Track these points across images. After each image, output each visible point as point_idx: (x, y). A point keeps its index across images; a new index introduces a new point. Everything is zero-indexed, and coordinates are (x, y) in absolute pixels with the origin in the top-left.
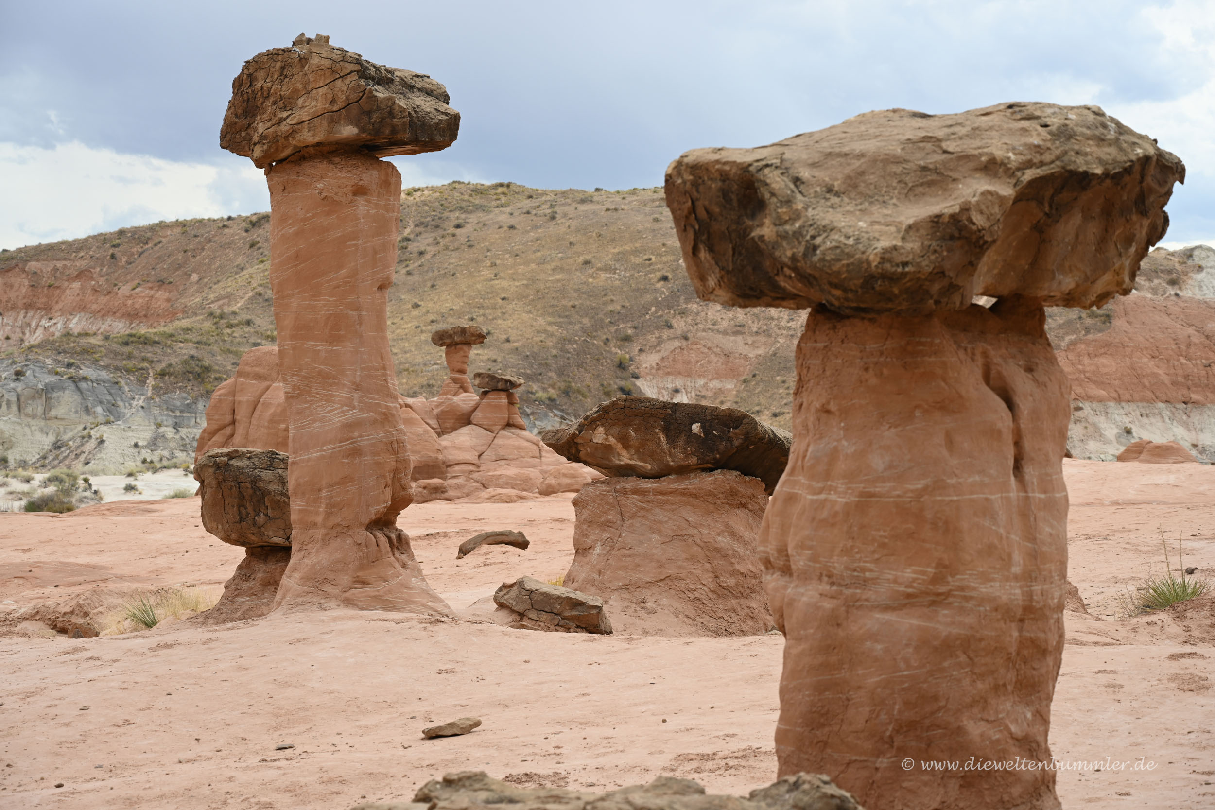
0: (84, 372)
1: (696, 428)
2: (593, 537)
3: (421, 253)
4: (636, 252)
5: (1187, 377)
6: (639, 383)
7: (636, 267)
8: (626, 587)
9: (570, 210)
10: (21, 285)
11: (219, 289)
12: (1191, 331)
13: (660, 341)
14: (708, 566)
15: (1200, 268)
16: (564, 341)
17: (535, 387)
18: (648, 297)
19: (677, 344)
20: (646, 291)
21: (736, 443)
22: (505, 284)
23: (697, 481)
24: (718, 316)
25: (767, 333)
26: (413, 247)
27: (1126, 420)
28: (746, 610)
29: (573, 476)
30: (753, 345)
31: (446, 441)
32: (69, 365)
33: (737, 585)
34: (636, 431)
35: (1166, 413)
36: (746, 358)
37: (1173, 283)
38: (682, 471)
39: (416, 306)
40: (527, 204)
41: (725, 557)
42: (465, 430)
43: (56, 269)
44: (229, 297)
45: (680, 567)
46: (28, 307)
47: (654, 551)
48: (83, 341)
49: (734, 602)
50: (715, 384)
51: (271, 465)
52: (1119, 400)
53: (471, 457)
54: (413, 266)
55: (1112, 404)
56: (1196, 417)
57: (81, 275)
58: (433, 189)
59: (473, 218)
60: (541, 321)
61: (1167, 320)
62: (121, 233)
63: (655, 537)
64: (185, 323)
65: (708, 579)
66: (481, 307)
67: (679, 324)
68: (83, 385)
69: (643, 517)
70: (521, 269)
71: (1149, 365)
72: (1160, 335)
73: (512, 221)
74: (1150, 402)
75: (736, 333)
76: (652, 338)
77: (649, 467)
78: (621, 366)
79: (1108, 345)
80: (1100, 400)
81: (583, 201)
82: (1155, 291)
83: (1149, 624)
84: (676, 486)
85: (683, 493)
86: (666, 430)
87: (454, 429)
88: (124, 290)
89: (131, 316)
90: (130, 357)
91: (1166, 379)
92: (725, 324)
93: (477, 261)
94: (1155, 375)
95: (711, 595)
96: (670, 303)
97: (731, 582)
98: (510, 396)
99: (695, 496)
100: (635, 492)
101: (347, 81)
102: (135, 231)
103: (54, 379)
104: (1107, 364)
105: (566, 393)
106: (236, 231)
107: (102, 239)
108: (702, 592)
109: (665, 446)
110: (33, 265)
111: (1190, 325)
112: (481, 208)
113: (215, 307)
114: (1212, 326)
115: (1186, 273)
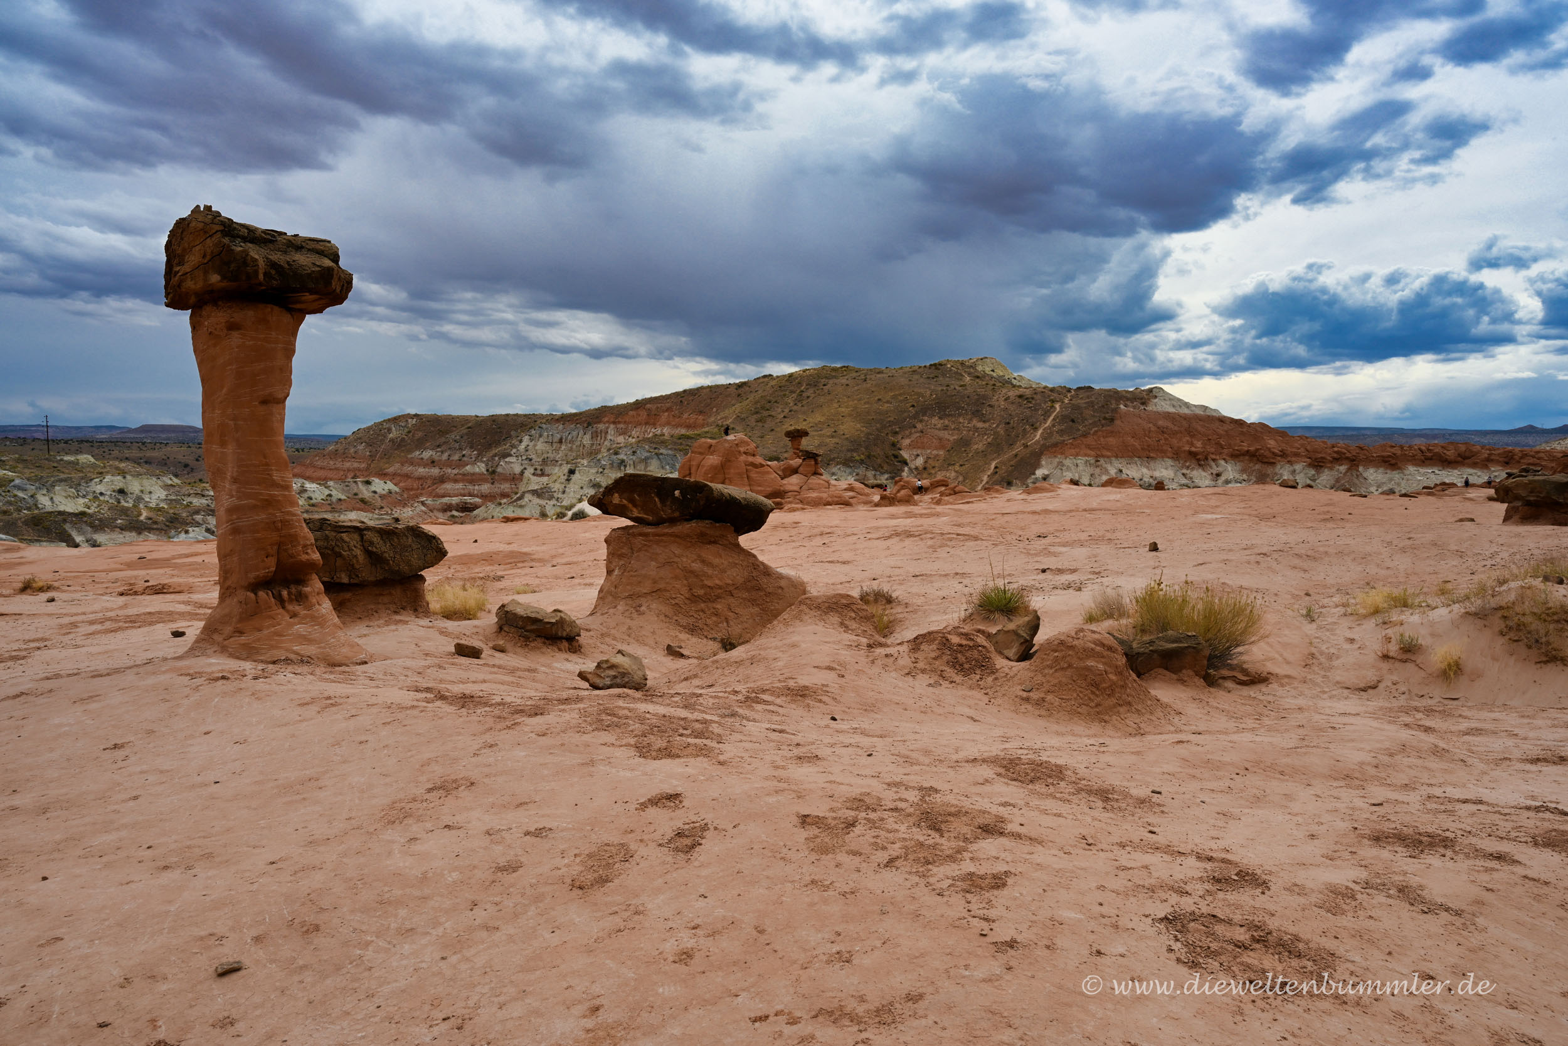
0: (662, 451)
1: (677, 493)
2: (614, 564)
3: (808, 397)
4: (900, 395)
5: (1148, 446)
6: (901, 452)
7: (901, 401)
8: (630, 597)
9: (873, 377)
10: (643, 414)
11: (722, 415)
12: (1151, 425)
13: (911, 433)
14: (685, 582)
15: (1156, 397)
16: (869, 434)
17: (855, 455)
18: (906, 414)
19: (918, 435)
20: (905, 412)
21: (702, 503)
22: (843, 410)
23: (680, 527)
24: (936, 422)
25: (958, 429)
26: (805, 395)
27: (1120, 466)
29: (840, 497)
30: (952, 435)
31: (785, 481)
32: (655, 448)
34: (639, 496)
35: (1139, 463)
36: (949, 440)
37: (1143, 404)
38: (672, 521)
39: (805, 420)
40: (854, 374)
42: (795, 476)
43: (657, 408)
44: (726, 418)
45: (667, 583)
46: (646, 424)
47: (651, 573)
48: (662, 438)
50: (935, 452)
52: (1117, 457)
53: (796, 488)
54: (804, 402)
55: (1113, 459)
56: (1152, 464)
57: (668, 410)
58: (814, 369)
59: (831, 382)
60: (859, 426)
61: (1140, 421)
62: (685, 391)
63: (653, 563)
64: (706, 429)
66: (833, 420)
67: (919, 426)
68: (661, 457)
69: (646, 551)
70: (851, 403)
71: (1131, 441)
72: (1136, 427)
73: (848, 382)
74: (1131, 457)
75: (944, 430)
76: (907, 432)
77: (651, 518)
78: (894, 445)
79: (1112, 432)
80: (1108, 457)
81: (879, 373)
82: (1134, 407)
84: (666, 531)
85: (671, 535)
86: (658, 495)
87: (790, 475)
88: (685, 416)
89: (688, 427)
90: (681, 444)
91: (1139, 447)
92: (939, 426)
93: (832, 400)
94: (1133, 445)
96: (915, 417)
98: (816, 461)
100: (641, 534)
101: (213, 239)
102: (690, 390)
103: (648, 454)
104: (1112, 441)
106: (732, 389)
107: (677, 394)
108: (680, 600)
109: (659, 505)
110: (648, 406)
111: (1150, 423)
112: (835, 377)
113: (720, 422)
114: (1160, 423)
115: (1149, 399)
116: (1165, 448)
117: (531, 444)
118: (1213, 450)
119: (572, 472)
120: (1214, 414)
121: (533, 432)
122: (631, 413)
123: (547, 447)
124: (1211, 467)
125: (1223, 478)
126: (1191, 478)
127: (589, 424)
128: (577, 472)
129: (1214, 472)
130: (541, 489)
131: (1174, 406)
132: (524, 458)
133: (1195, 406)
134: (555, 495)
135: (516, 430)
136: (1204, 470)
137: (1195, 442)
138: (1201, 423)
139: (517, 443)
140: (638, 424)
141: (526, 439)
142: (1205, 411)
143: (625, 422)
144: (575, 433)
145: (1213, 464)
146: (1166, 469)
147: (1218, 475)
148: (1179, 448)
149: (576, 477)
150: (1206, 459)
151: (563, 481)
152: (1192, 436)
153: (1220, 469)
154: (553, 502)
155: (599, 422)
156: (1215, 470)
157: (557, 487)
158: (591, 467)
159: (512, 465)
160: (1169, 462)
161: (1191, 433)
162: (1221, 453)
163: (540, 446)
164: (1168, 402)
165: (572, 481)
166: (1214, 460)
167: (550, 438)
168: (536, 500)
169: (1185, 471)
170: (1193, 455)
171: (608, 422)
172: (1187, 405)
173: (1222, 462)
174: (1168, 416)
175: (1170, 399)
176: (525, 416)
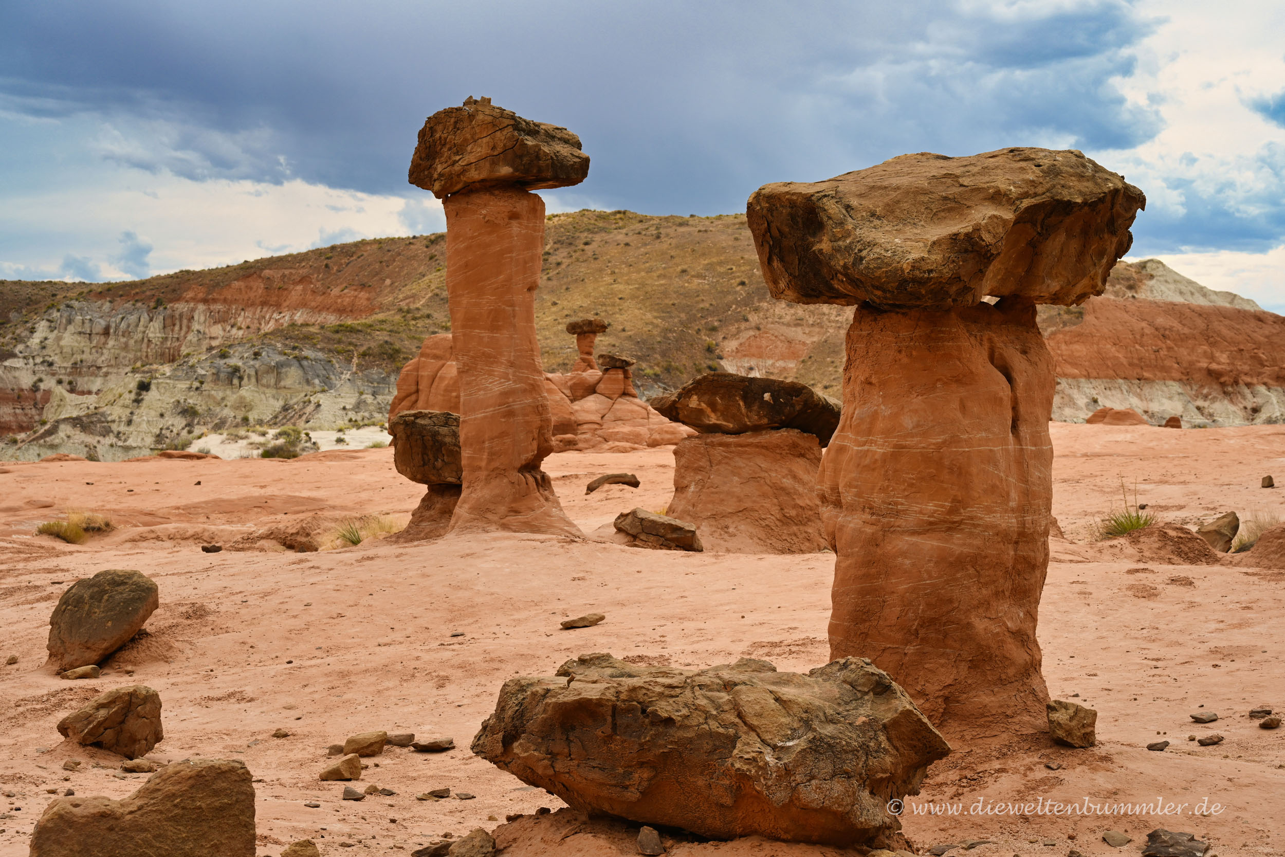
0: (306, 353)
1: (767, 396)
2: (688, 479)
3: (559, 264)
4: (721, 263)
5: (1140, 359)
6: (723, 363)
7: (721, 275)
8: (713, 517)
9: (671, 231)
10: (258, 287)
11: (406, 291)
12: (1144, 324)
13: (739, 331)
14: (775, 501)
15: (1152, 277)
16: (667, 330)
17: (644, 365)
18: (730, 298)
19: (752, 333)
20: (728, 293)
21: (798, 408)
22: (621, 287)
23: (767, 436)
24: (783, 313)
25: (820, 325)
26: (553, 259)
27: (1094, 392)
28: (804, 535)
29: (673, 433)
30: (810, 334)
31: (577, 406)
32: (294, 348)
33: (797, 515)
34: (721, 399)
35: (1124, 387)
36: (804, 344)
37: (1131, 288)
38: (757, 429)
39: (555, 304)
40: (639, 226)
41: (788, 494)
42: (591, 398)
43: (284, 276)
44: (413, 297)
45: (754, 502)
46: (264, 304)
47: (735, 490)
49: (795, 528)
50: (780, 364)
51: (446, 423)
52: (1088, 377)
53: (596, 418)
54: (552, 273)
55: (1083, 380)
56: (1147, 390)
57: (303, 280)
58: (567, 215)
59: (597, 238)
60: (649, 316)
61: (1126, 317)
62: (333, 248)
63: (736, 479)
64: (381, 316)
65: (775, 510)
66: (604, 305)
67: (754, 318)
68: (305, 363)
69: (726, 463)
70: (634, 276)
71: (1112, 350)
72: (1120, 328)
73: (627, 240)
74: (1112, 378)
75: (797, 325)
76: (733, 329)
77: (731, 426)
78: (709, 350)
79: (1080, 335)
80: (1074, 377)
81: (681, 225)
82: (1116, 294)
83: (1111, 546)
84: (751, 440)
85: (757, 446)
86: (745, 398)
87: (583, 397)
88: (335, 291)
89: (341, 311)
90: (339, 342)
91: (1125, 361)
92: (788, 318)
93: (601, 270)
94: (1117, 358)
95: (778, 523)
96: (746, 302)
97: (793, 513)
98: (626, 373)
99: (766, 448)
100: (721, 444)
101: (505, 132)
102: (344, 246)
103: (283, 358)
104: (1080, 349)
105: (668, 370)
106: (419, 247)
107: (318, 253)
108: (771, 521)
109: (743, 410)
110: (267, 273)
111: (1144, 320)
112: (603, 230)
113: (403, 304)
114: (1160, 321)
115: (1141, 281)
116: (1168, 363)
117: (52, 336)
118: (1246, 368)
119: (144, 387)
120: (1248, 308)
121: (55, 314)
122: (236, 284)
123: (83, 342)
124: (1244, 397)
125: (1263, 415)
126: (1211, 415)
127: (159, 303)
128: (153, 387)
129: (1249, 406)
130: (88, 416)
131: (1181, 293)
132: (39, 360)
133: (1216, 293)
134: (114, 427)
135: (19, 311)
136: (1231, 401)
137: (1217, 354)
138: (1227, 322)
139: (25, 333)
140: (249, 304)
141: (42, 328)
142: (1232, 302)
143: (225, 301)
144: (132, 318)
145: (1247, 391)
146: (1170, 398)
147: (1255, 410)
148: (1191, 363)
149: (151, 396)
150: (1236, 383)
151: (128, 402)
152: (1213, 345)
153: (1259, 400)
154: (111, 439)
155: (178, 299)
156: (1250, 402)
157: (116, 412)
158: (178, 379)
159: (17, 374)
160: (1175, 387)
161: (1210, 338)
162: (1259, 374)
163: (69, 339)
164: (1172, 286)
165: (144, 404)
166: (1248, 385)
167: (87, 325)
168: (79, 436)
169: (1200, 403)
170: (1213, 375)
171: (193, 299)
172: (1203, 291)
173: (1262, 389)
174: (1172, 309)
175: (1175, 281)
176: (35, 284)
